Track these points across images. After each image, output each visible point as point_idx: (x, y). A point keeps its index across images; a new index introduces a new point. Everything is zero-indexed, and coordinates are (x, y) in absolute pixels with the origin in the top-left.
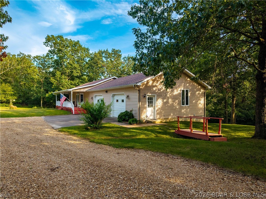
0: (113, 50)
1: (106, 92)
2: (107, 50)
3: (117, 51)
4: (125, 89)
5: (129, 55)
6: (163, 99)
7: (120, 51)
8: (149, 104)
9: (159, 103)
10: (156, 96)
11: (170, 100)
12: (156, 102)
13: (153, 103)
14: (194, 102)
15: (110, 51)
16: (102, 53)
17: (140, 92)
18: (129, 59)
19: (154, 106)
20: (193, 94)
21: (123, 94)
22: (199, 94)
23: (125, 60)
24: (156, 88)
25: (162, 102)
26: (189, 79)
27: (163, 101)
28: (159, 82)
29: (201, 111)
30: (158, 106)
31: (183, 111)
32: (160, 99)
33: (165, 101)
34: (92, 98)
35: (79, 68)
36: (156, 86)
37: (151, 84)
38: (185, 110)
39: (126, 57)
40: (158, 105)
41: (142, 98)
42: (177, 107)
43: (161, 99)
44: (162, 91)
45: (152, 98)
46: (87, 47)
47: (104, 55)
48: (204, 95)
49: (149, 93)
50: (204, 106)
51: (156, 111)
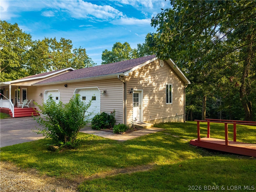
0: (62, 40)
1: (65, 86)
2: (55, 39)
3: (67, 41)
4: (99, 81)
5: (80, 47)
6: (150, 95)
7: (71, 41)
8: (135, 102)
9: (145, 101)
10: (143, 91)
11: (156, 97)
12: (143, 100)
13: (139, 101)
14: (176, 99)
15: (58, 41)
16: (49, 42)
17: (126, 86)
18: (80, 51)
19: (140, 105)
20: (175, 90)
21: (96, 89)
22: (180, 89)
23: (75, 52)
24: (142, 81)
25: (148, 100)
26: (172, 72)
27: (149, 98)
28: (146, 73)
29: (181, 110)
30: (145, 105)
31: (167, 110)
32: (146, 96)
33: (151, 98)
34: (41, 95)
35: (17, 58)
36: (142, 79)
37: (137, 76)
38: (169, 108)
39: (77, 49)
40: (144, 103)
41: (128, 94)
42: (162, 106)
43: (148, 96)
44: (148, 85)
45: (138, 94)
46: (28, 33)
47: (50, 44)
48: (184, 91)
49: (135, 88)
50: (184, 103)
51: (143, 112)
